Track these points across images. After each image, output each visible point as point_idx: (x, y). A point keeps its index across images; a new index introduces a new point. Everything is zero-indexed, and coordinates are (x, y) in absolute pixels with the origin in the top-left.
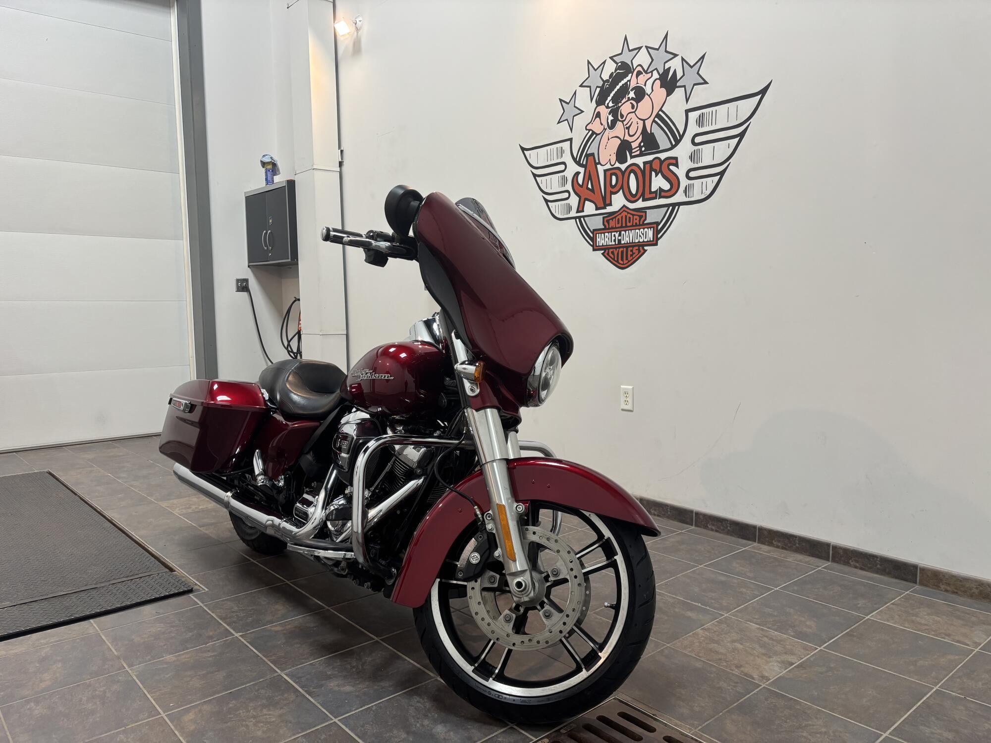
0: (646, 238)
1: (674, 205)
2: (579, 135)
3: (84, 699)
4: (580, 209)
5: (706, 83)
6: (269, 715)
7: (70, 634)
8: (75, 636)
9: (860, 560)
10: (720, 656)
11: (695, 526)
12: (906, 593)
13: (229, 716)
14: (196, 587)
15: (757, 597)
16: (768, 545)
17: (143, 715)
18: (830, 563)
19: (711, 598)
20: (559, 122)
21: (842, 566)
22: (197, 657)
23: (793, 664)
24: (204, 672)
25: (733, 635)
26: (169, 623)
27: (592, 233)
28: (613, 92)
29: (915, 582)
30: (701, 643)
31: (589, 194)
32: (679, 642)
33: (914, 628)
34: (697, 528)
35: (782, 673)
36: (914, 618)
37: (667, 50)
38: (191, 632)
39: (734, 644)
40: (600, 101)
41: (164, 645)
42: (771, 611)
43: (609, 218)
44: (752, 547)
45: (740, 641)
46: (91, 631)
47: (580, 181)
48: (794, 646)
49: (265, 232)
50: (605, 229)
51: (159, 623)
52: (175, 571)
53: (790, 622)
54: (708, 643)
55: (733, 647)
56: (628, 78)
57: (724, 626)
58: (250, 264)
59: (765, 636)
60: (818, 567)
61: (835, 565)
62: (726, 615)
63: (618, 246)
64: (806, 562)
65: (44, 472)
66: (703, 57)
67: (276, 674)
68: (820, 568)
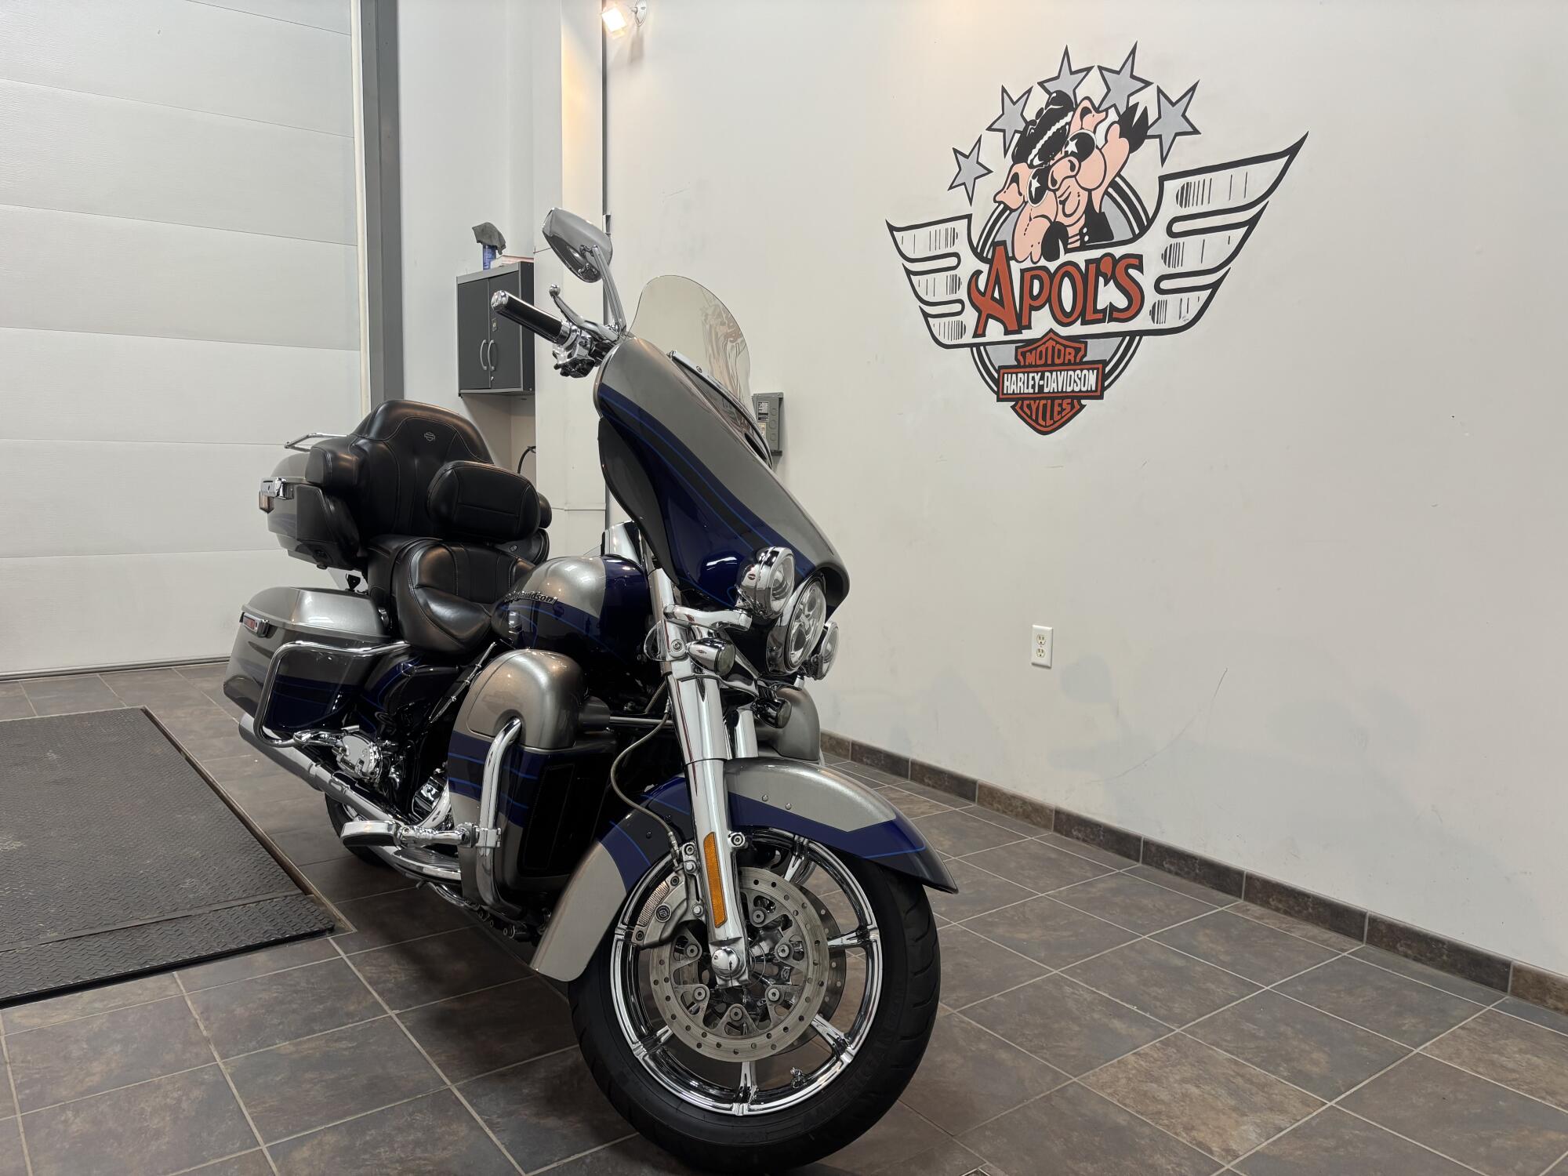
0: (1084, 386)
1: (1133, 334)
2: (983, 211)
3: (149, 1110)
4: (979, 331)
5: (1196, 132)
6: (424, 1160)
7: (140, 995)
8: (146, 999)
9: (1415, 945)
10: (1159, 1107)
11: (1143, 863)
12: (1489, 1008)
13: (363, 1157)
14: (338, 925)
15: (1233, 1001)
16: (1261, 905)
17: (233, 1145)
18: (1364, 945)
19: (1156, 998)
20: (951, 188)
21: (1384, 951)
22: (328, 1049)
23: (1283, 1130)
24: (332, 1077)
25: (1186, 1069)
26: (291, 985)
27: (998, 371)
28: (1042, 142)
29: (1505, 990)
30: (1129, 1079)
31: (996, 309)
32: (1093, 1076)
33: (1494, 1074)
34: (1145, 866)
35: (1261, 1146)
36: (1496, 1056)
37: (1134, 74)
38: (321, 1004)
39: (1184, 1085)
40: (1020, 157)
41: (279, 1024)
42: (1254, 1029)
43: (1025, 349)
44: (1232, 906)
45: (1197, 1081)
46: (172, 992)
47: (982, 286)
48: (1285, 1096)
49: (484, 341)
50: (1018, 366)
51: (275, 985)
52: (311, 893)
53: (1283, 1053)
54: (1143, 1081)
55: (1184, 1091)
56: (1067, 119)
57: (1171, 1050)
58: (462, 391)
59: (1238, 1074)
60: (1344, 951)
61: (1372, 949)
62: (1177, 1031)
63: (1038, 395)
64: (1323, 942)
65: (137, 709)
66: (1193, 89)
67: (443, 1088)
68: (1345, 954)
